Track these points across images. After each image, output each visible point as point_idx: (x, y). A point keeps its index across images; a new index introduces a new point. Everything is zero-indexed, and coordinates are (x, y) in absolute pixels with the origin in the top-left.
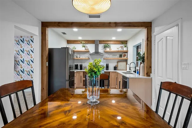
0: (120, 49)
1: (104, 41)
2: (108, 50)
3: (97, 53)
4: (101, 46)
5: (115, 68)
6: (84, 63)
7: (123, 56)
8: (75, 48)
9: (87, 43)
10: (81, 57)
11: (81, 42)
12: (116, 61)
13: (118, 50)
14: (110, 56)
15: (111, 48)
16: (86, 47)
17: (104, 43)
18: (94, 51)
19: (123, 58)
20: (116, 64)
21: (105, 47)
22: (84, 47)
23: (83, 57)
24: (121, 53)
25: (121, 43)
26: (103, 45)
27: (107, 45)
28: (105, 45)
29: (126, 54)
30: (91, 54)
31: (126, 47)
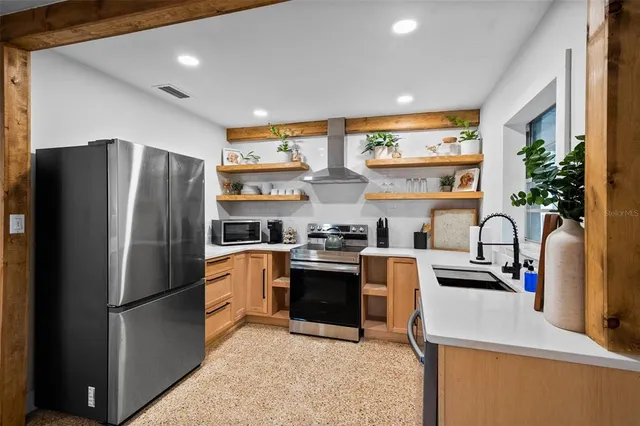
0: (444, 152)
1: (366, 120)
2: (383, 156)
3: (338, 172)
4: (358, 144)
5: (421, 240)
9: (297, 137)
10: (274, 193)
12: (428, 205)
13: (434, 155)
14: (399, 187)
15: (400, 149)
16: (294, 152)
17: (368, 128)
18: (324, 165)
19: (458, 192)
20: (426, 220)
21: (372, 147)
22: (285, 149)
24: (449, 171)
25: (449, 123)
26: (364, 137)
27: (377, 135)
28: (371, 136)
29: (474, 172)
31: (471, 137)
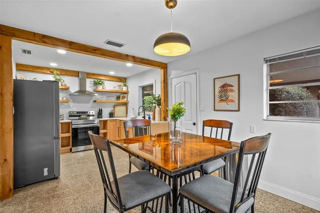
0: (117, 89)
1: (93, 74)
2: (100, 88)
3: (82, 91)
5: (111, 115)
7: (121, 97)
9: (63, 75)
11: (51, 72)
12: (113, 104)
13: (115, 89)
14: (104, 98)
15: (105, 86)
17: (95, 77)
18: (77, 89)
19: (121, 101)
20: (112, 109)
21: (96, 84)
24: (118, 94)
25: (119, 80)
26: (93, 80)
27: (99, 80)
28: (96, 80)
29: (126, 95)
30: (71, 95)
31: (125, 86)
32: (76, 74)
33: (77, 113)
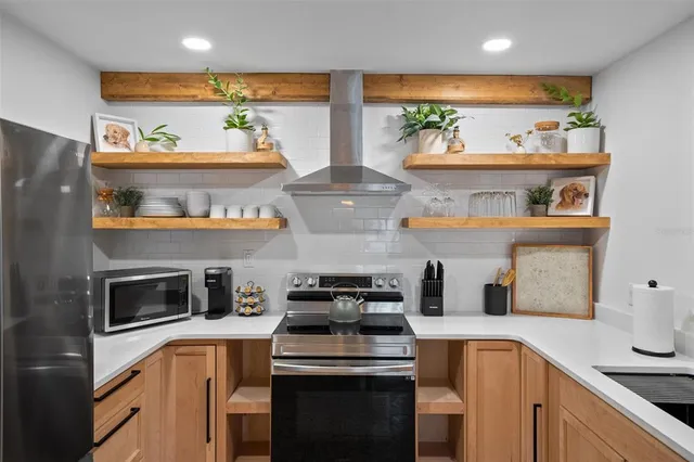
0: (532, 145)
1: (401, 79)
2: (435, 148)
3: (346, 173)
4: (383, 124)
5: (496, 300)
6: (246, 254)
7: (556, 198)
8: (173, 140)
9: (264, 100)
10: (216, 214)
11: (216, 91)
12: (502, 241)
13: (520, 150)
15: (461, 135)
16: (259, 130)
17: (405, 94)
18: (324, 161)
19: (558, 217)
20: (502, 263)
21: (413, 129)
22: (243, 125)
23: (234, 214)
24: (539, 179)
25: (544, 96)
26: (397, 111)
27: (426, 108)
28: (412, 109)
29: (587, 183)
30: (298, 189)
32: (317, 86)
33: (324, 280)
